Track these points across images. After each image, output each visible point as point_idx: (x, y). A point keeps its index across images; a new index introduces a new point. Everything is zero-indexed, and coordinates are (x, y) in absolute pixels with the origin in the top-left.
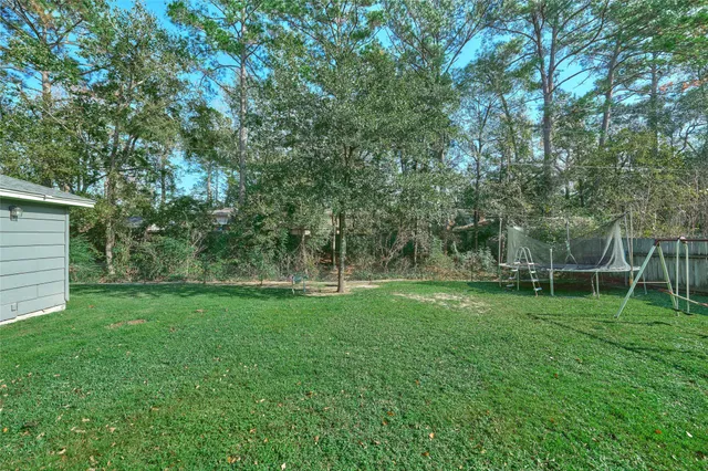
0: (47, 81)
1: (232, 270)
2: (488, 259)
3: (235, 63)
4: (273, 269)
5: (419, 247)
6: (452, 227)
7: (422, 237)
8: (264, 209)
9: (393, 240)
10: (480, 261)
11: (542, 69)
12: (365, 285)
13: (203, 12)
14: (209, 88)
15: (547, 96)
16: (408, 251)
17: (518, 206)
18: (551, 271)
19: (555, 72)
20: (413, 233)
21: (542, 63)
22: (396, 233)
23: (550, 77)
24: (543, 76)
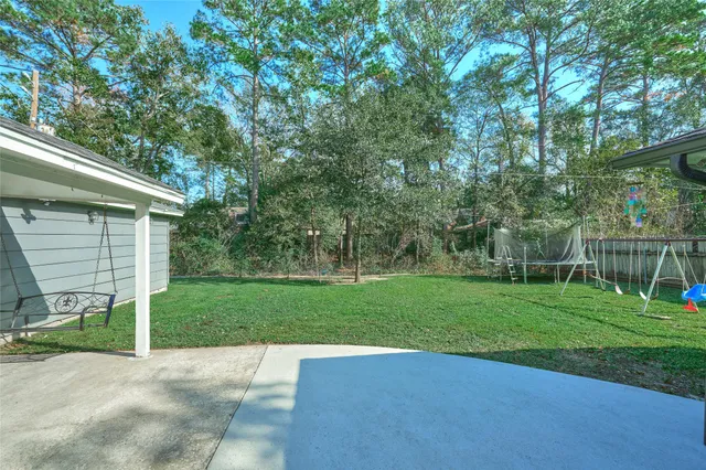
0: (77, 93)
1: (257, 266)
2: (484, 257)
3: (249, 74)
4: (293, 265)
5: (421, 247)
6: (453, 227)
7: (424, 237)
8: (282, 212)
9: (397, 240)
10: (476, 259)
11: (536, 78)
12: (375, 278)
13: (218, 25)
14: (221, 95)
15: (541, 104)
16: (411, 250)
17: (512, 208)
18: (525, 264)
19: (551, 79)
20: (415, 234)
21: (537, 73)
22: (400, 233)
23: (544, 85)
24: (537, 84)
